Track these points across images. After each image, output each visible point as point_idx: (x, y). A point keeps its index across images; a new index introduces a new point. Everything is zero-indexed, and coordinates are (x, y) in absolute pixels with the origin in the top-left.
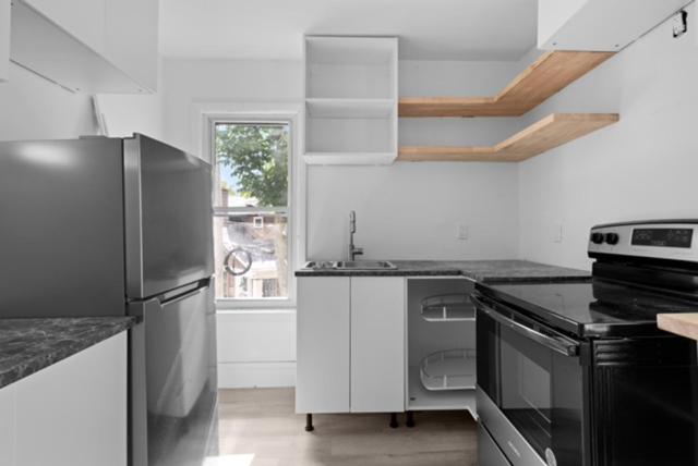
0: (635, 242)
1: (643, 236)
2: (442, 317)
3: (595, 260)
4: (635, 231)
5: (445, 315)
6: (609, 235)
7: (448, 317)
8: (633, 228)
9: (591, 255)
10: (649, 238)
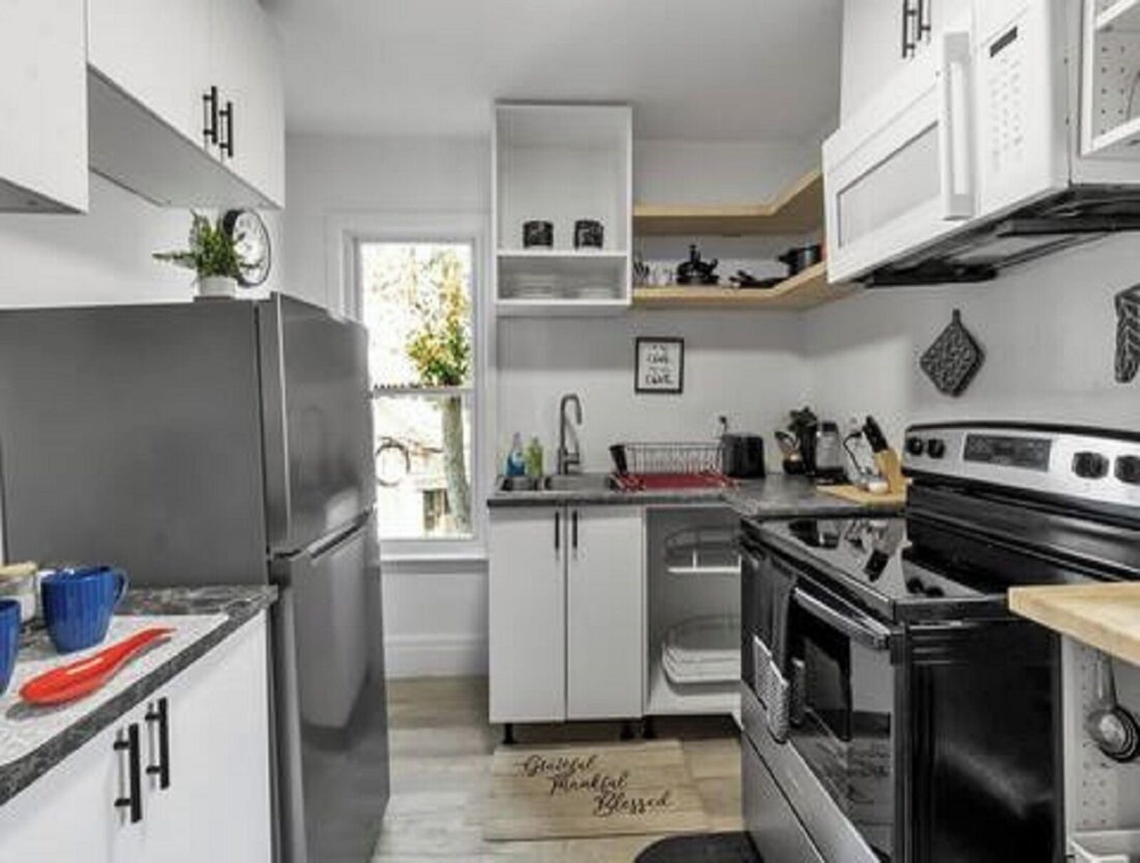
0: (969, 456)
1: (980, 446)
2: (690, 564)
3: (910, 481)
4: (969, 438)
5: (695, 561)
6: (932, 443)
7: (700, 564)
8: (966, 432)
9: (906, 472)
10: (989, 450)
